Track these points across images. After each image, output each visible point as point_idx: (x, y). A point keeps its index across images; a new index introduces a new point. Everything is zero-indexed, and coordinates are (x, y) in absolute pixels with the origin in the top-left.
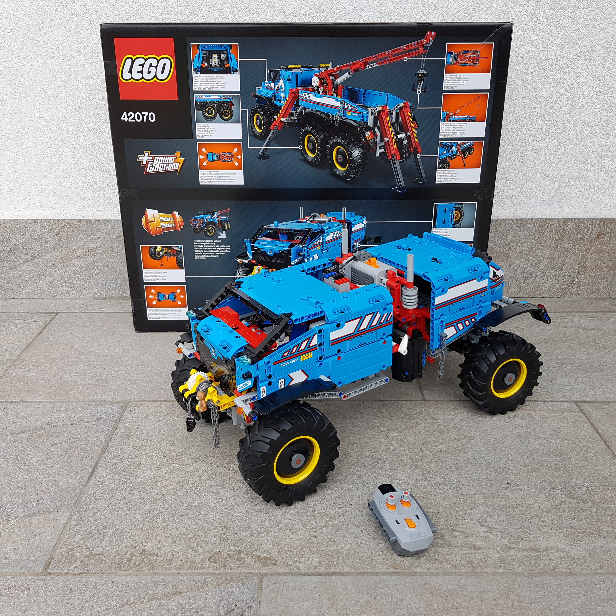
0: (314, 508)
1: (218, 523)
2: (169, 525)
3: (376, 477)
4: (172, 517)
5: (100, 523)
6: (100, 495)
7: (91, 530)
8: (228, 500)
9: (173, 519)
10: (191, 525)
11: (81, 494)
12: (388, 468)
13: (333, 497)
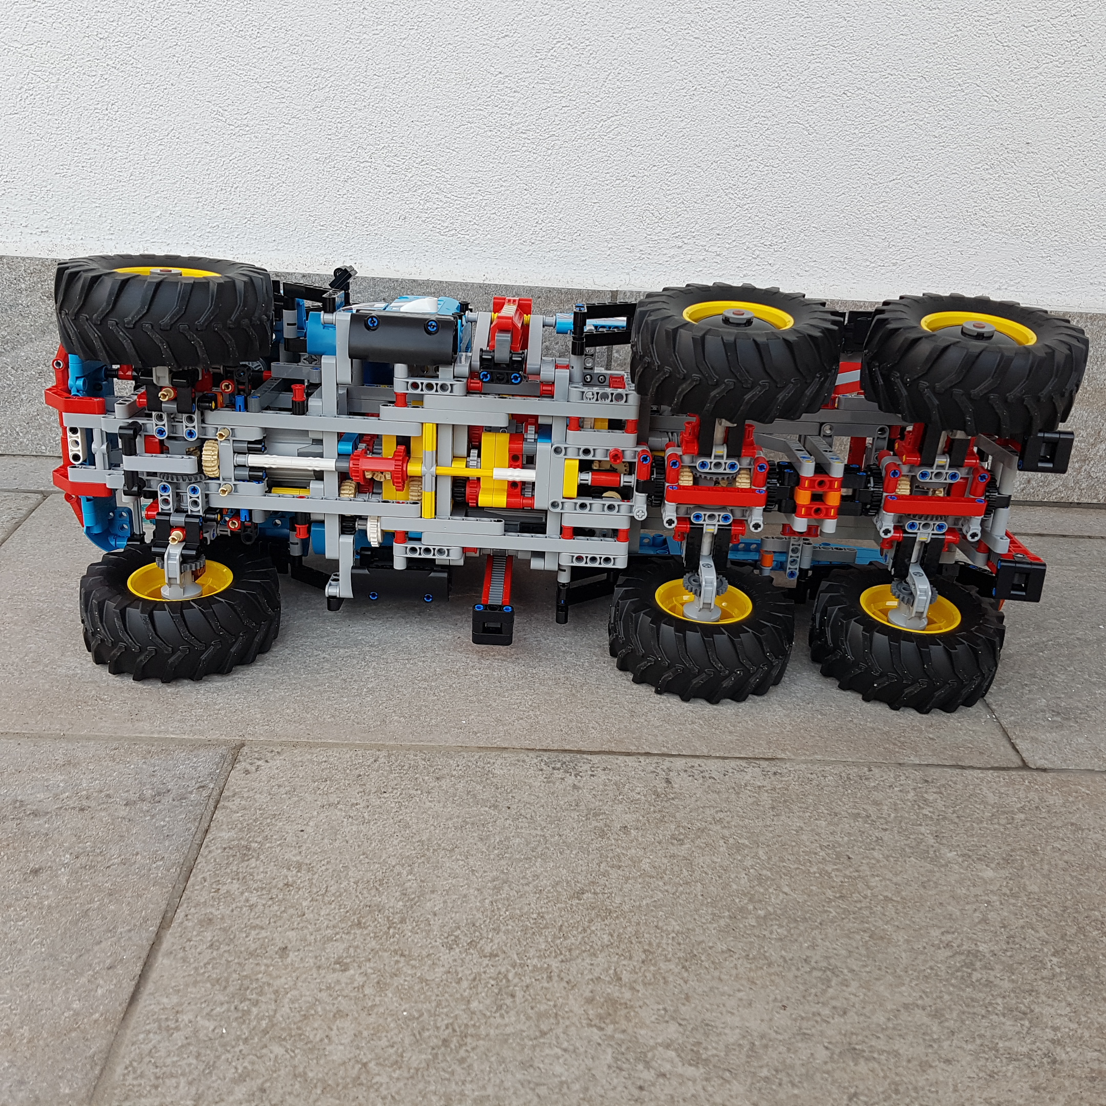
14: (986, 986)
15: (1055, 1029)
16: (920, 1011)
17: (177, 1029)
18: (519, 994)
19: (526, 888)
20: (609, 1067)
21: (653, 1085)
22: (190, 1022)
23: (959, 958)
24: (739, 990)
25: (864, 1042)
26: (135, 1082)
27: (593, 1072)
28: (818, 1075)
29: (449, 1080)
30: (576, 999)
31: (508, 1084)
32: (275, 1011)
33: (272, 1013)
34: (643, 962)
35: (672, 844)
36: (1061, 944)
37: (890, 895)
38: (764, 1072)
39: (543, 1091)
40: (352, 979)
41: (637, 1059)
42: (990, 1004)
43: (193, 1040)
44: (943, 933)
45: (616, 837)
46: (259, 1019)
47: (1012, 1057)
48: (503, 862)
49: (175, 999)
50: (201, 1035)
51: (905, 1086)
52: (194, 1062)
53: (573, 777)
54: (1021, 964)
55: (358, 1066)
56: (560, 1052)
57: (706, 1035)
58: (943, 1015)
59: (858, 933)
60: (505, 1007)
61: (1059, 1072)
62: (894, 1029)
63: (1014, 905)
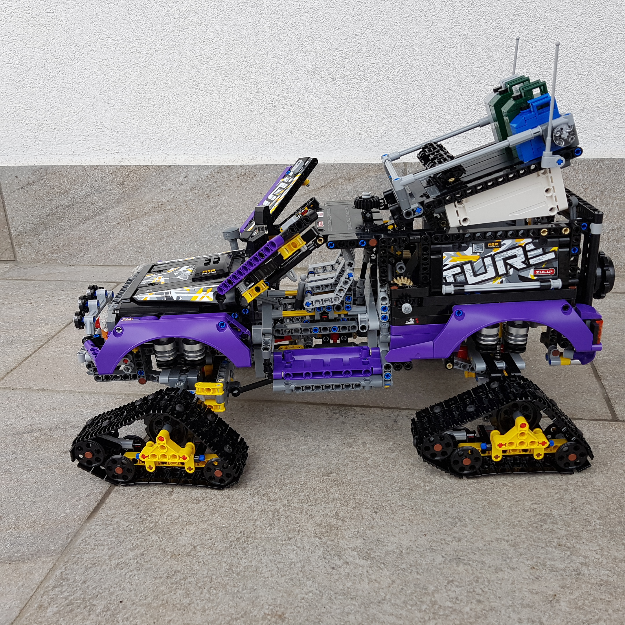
0: (434, 597)
1: (271, 607)
2: (193, 603)
3: (542, 548)
4: (200, 587)
5: (91, 588)
6: (102, 539)
7: (73, 599)
8: (292, 566)
9: (202, 593)
10: (227, 606)
11: (77, 534)
12: (563, 532)
13: (468, 579)
14: (550, 532)
15: (585, 557)
16: (505, 543)
17: (111, 525)
18: (283, 519)
19: (302, 470)
20: (319, 557)
21: (340, 567)
22: (117, 522)
23: (537, 517)
24: (402, 525)
25: (466, 555)
26: (85, 547)
27: (310, 559)
28: (434, 570)
29: (234, 557)
30: (312, 524)
31: (263, 561)
32: (159, 520)
33: (157, 521)
34: (353, 508)
35: (388, 452)
36: (605, 513)
37: (507, 483)
38: (404, 566)
39: (281, 566)
40: (201, 507)
41: (335, 555)
42: (549, 542)
43: (116, 530)
44: (532, 504)
45: (358, 447)
46: (150, 523)
47: (553, 569)
48: (293, 457)
49: (113, 512)
50: (121, 528)
51: (483, 579)
52: (114, 540)
53: (343, 418)
54: (576, 522)
55: (191, 547)
56: (295, 548)
57: (377, 545)
58: (519, 546)
59: (481, 501)
60: (273, 525)
61: (580, 579)
62: (486, 550)
63: (583, 492)
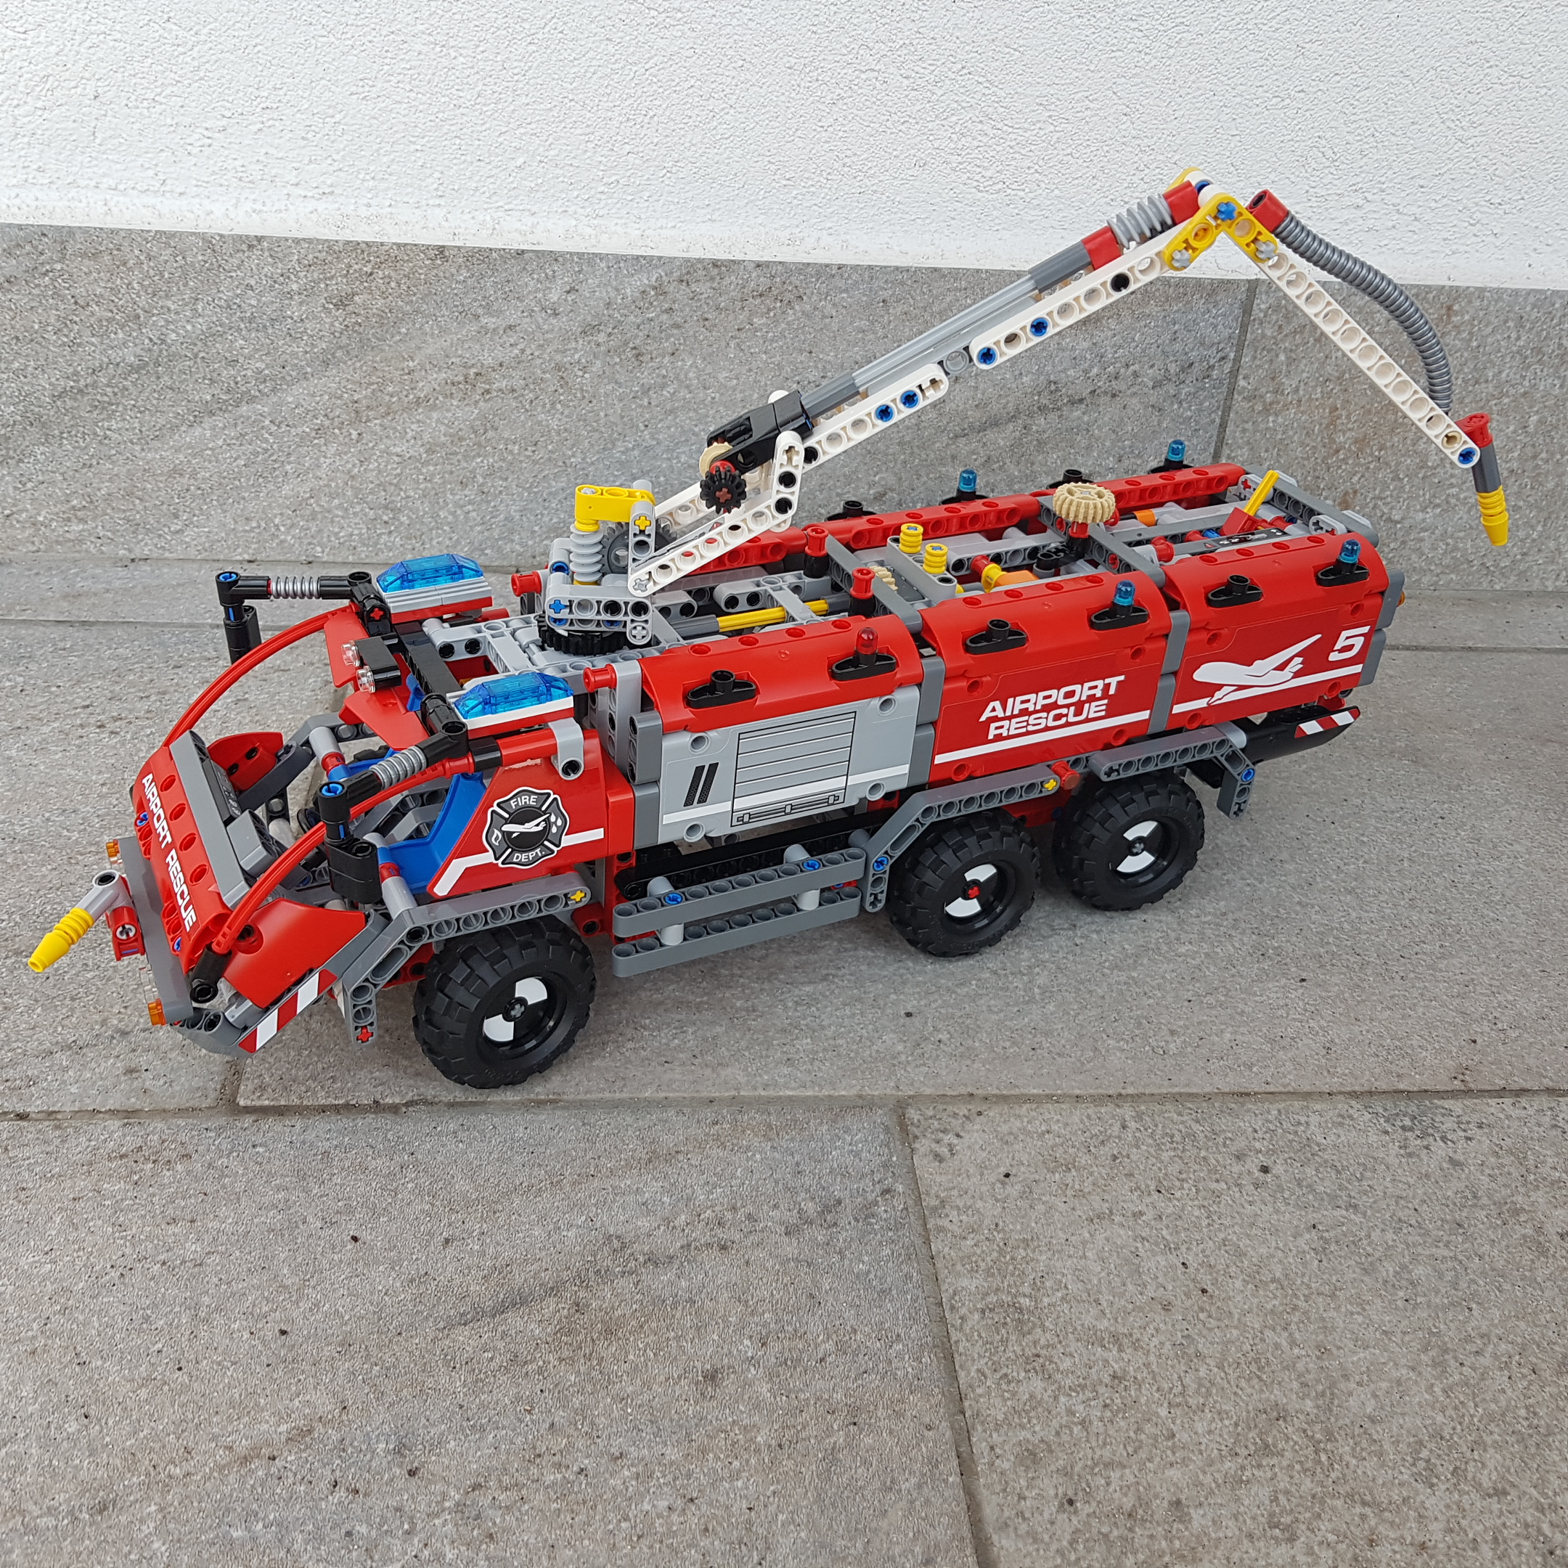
53: (1442, 1144)
